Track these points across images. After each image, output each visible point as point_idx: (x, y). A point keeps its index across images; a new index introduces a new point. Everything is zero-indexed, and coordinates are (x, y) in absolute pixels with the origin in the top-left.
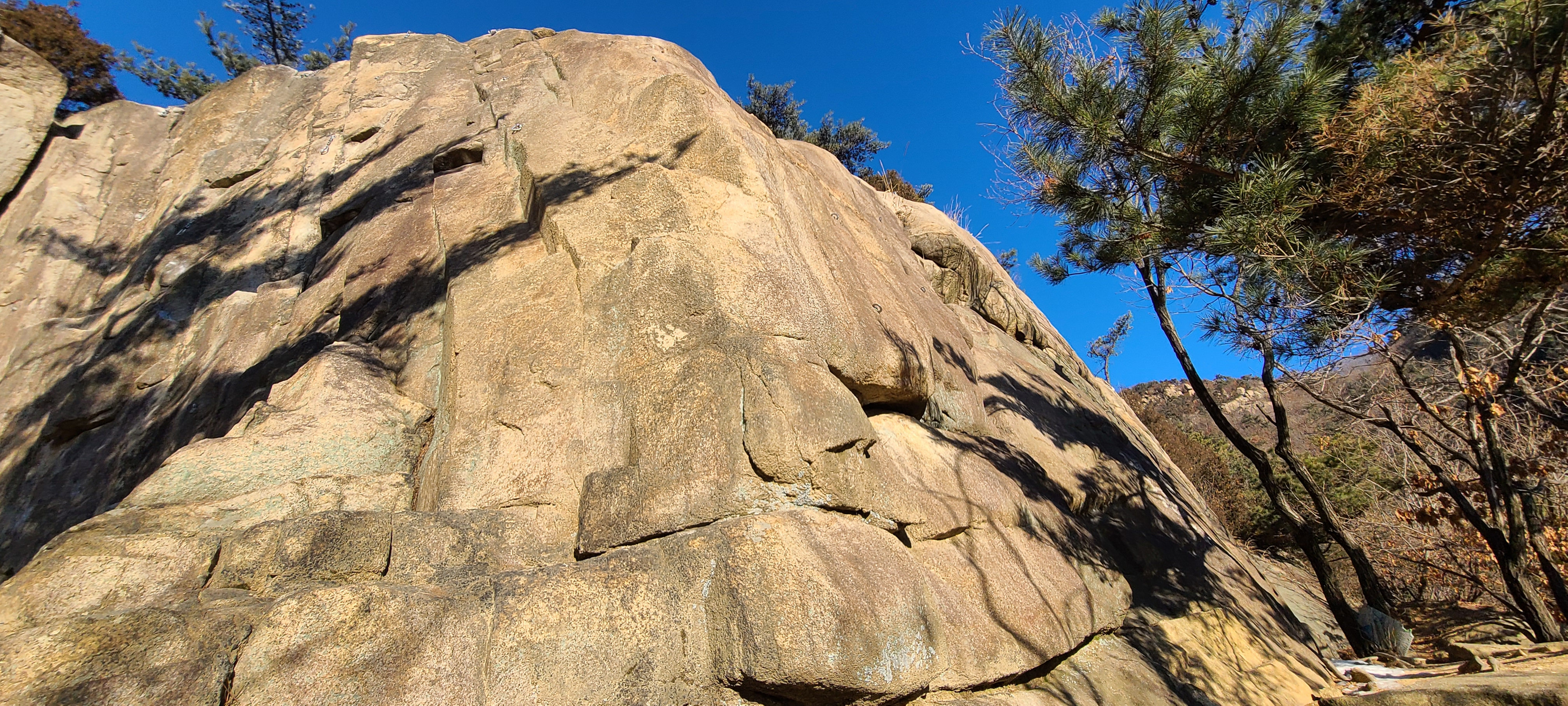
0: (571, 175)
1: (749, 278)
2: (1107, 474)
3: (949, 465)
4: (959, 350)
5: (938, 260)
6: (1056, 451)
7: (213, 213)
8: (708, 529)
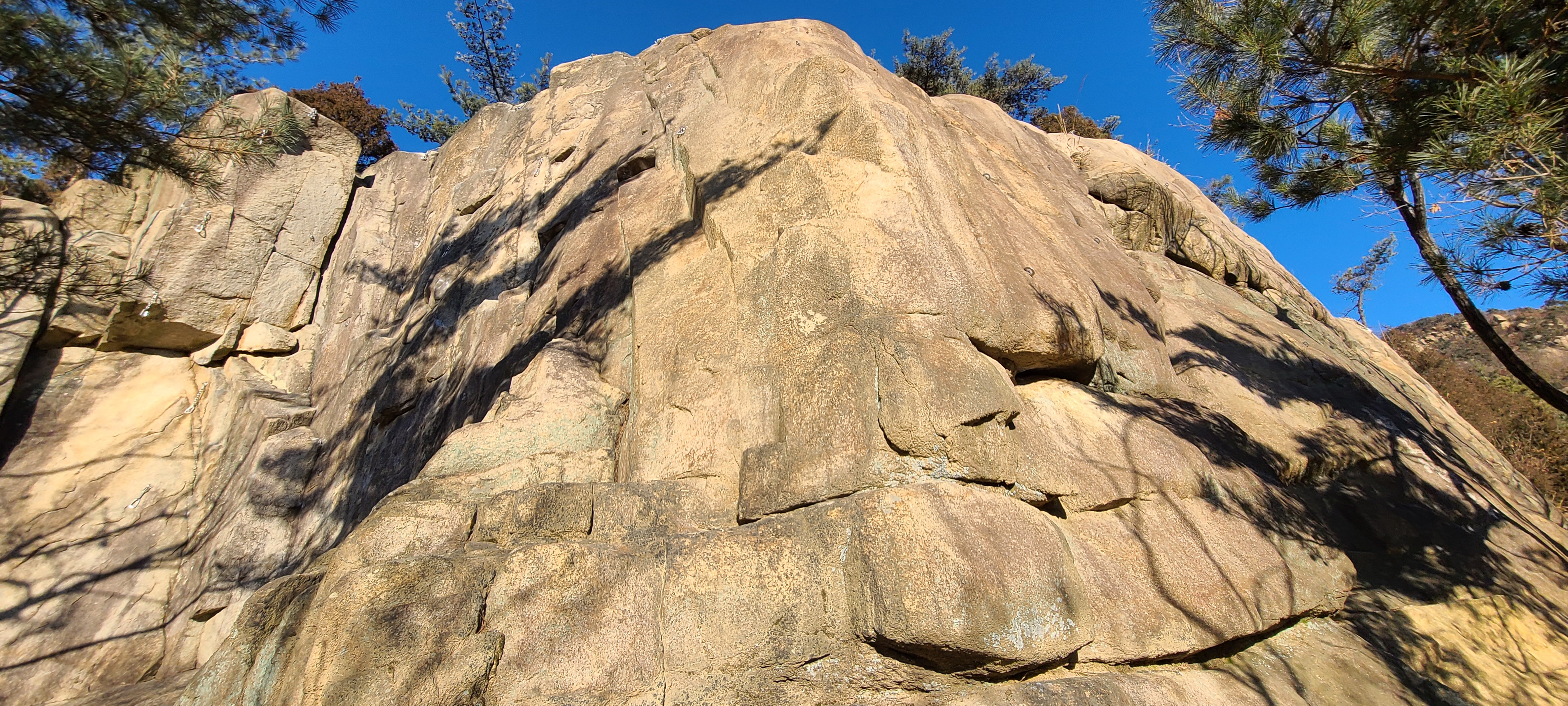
0: (725, 171)
1: (884, 258)
2: (1341, 435)
3: (1115, 432)
4: (1139, 304)
5: (1121, 203)
6: (1269, 411)
7: (464, 237)
8: (844, 501)
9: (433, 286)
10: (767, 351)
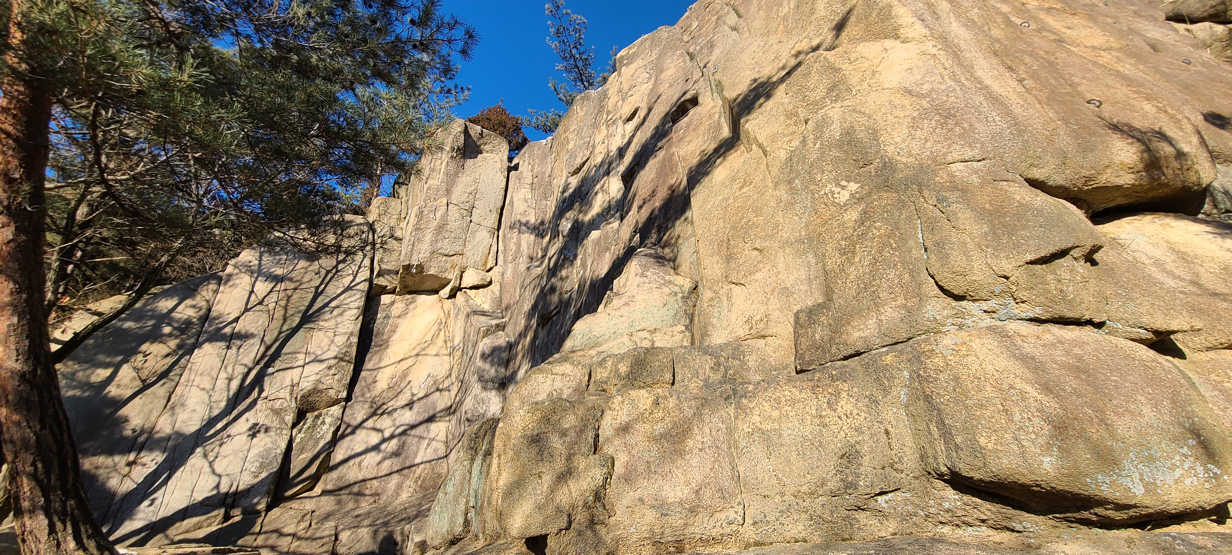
0: (754, 89)
1: (914, 118)
5: (1218, 18)
7: (575, 190)
8: (899, 347)
9: (560, 228)
10: (807, 226)
